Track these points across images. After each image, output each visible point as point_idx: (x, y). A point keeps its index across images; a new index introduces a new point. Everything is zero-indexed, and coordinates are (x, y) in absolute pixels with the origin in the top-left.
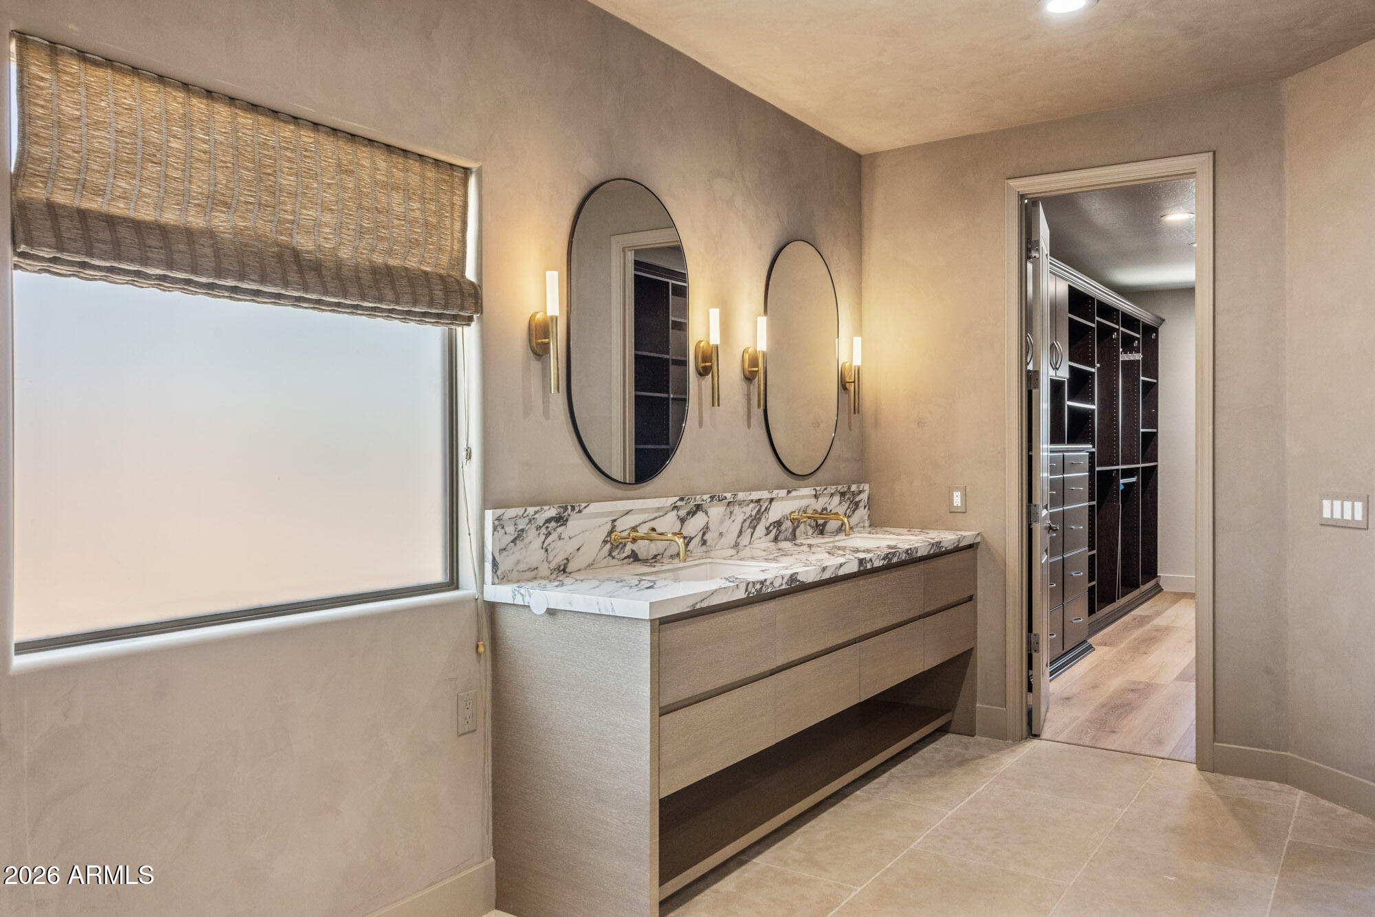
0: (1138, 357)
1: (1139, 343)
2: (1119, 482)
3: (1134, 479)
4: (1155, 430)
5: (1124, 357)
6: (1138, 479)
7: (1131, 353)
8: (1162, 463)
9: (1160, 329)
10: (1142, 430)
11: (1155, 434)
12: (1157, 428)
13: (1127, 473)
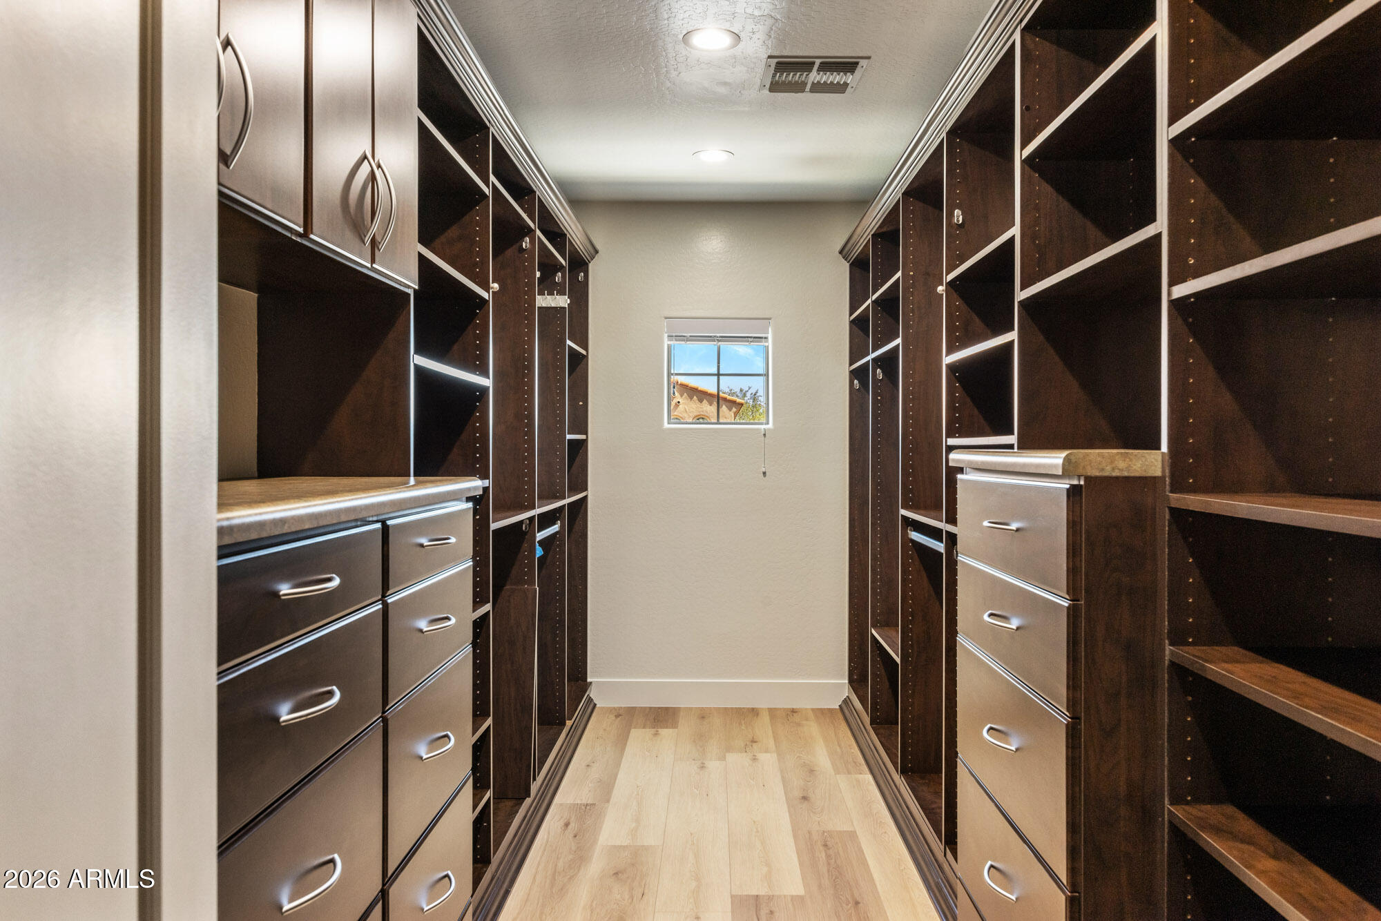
0: (562, 301)
1: (564, 277)
2: (535, 537)
3: (555, 528)
4: (583, 437)
5: (543, 301)
6: (562, 526)
7: (551, 294)
8: (595, 492)
9: (591, 266)
10: (569, 437)
11: (584, 442)
12: (586, 434)
13: (546, 520)
